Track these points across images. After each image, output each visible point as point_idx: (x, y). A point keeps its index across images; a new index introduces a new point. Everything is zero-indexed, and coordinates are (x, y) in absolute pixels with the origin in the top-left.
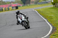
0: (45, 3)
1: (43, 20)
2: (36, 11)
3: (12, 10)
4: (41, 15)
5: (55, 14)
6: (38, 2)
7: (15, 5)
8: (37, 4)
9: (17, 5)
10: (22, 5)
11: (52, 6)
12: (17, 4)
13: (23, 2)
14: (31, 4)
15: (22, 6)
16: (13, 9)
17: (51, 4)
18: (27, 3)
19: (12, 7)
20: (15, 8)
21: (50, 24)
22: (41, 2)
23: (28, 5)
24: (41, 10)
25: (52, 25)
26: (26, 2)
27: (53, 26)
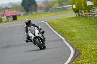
0: (61, 10)
1: (58, 38)
2: (46, 23)
3: (6, 22)
4: (55, 30)
5: (79, 28)
6: (50, 8)
7: (11, 13)
8: (49, 12)
9: (14, 13)
10: (24, 13)
11: (74, 15)
12: (15, 11)
13: (25, 9)
14: (39, 11)
15: (24, 15)
16: (8, 20)
17: (72, 11)
18: (32, 11)
19: (7, 17)
20: (12, 18)
21: (70, 45)
22: (55, 9)
23: (34, 13)
24: (56, 22)
25: (73, 47)
26: (30, 9)
27: (75, 48)
